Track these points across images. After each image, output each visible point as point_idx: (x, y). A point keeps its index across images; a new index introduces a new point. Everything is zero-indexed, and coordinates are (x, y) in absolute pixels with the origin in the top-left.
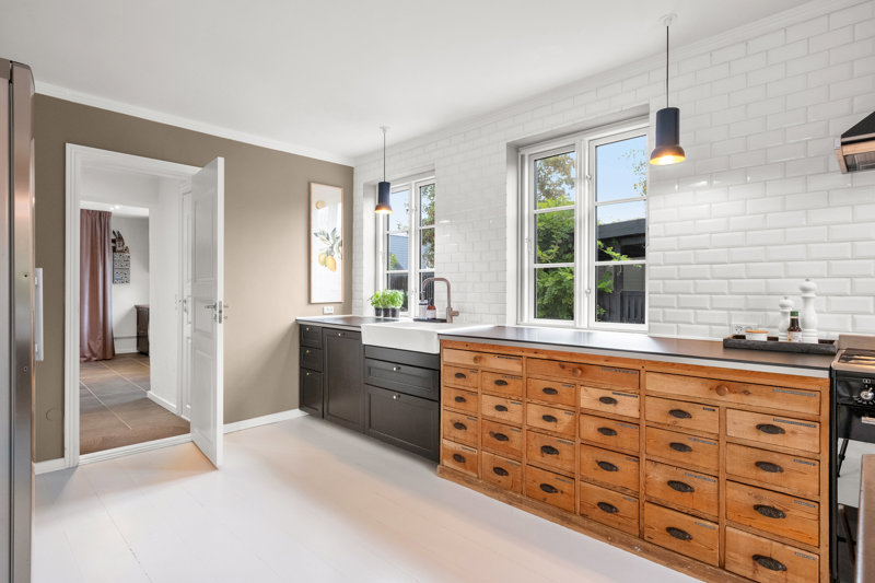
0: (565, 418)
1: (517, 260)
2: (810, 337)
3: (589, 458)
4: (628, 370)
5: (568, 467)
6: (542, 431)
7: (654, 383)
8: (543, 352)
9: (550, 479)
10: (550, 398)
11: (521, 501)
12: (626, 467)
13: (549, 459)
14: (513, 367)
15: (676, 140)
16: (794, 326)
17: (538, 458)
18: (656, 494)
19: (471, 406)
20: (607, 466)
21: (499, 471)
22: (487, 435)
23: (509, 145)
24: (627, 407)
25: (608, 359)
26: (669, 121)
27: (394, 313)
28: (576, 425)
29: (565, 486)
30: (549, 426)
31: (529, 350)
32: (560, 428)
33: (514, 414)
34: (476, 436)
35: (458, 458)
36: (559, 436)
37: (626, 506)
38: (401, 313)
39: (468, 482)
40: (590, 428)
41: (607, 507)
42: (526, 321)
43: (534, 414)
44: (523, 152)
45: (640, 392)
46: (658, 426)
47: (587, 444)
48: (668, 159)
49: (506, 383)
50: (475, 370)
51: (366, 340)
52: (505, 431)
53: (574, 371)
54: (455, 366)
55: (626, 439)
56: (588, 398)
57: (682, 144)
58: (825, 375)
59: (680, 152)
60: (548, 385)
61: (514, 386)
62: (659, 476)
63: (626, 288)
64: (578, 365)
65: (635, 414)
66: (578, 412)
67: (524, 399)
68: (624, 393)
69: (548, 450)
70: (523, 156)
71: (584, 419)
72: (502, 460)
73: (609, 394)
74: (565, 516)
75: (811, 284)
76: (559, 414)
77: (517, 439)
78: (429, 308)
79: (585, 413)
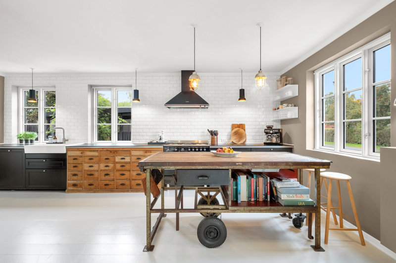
0: (111, 165)
1: (91, 123)
2: (163, 141)
3: (118, 174)
4: (127, 151)
5: (112, 178)
6: (104, 170)
7: (134, 153)
8: (105, 148)
9: (107, 182)
10: (107, 161)
11: (98, 191)
12: (127, 173)
13: (107, 177)
14: (96, 154)
15: (138, 97)
16: (160, 139)
17: (104, 178)
18: (134, 178)
19: (80, 168)
20: (123, 175)
21: (91, 185)
22: (86, 176)
23: (89, 85)
24: (127, 159)
25: (123, 148)
26: (136, 92)
27: (32, 141)
28: (115, 166)
29: (112, 183)
30: (107, 168)
31: (100, 149)
32: (110, 168)
33: (96, 167)
34: (82, 177)
35: (75, 185)
36: (110, 170)
37: (127, 183)
38: (35, 142)
39: (79, 191)
40: (118, 166)
41: (123, 184)
42: (94, 141)
43: (102, 166)
44: (93, 88)
45: (130, 155)
46: (134, 162)
47: (118, 170)
48: (136, 101)
49: (93, 159)
50: (81, 157)
51: (26, 152)
52: (92, 173)
53: (114, 152)
54: (73, 156)
55: (127, 167)
56: (118, 159)
57: (139, 98)
58: (162, 147)
59: (139, 100)
60: (106, 157)
61: (95, 160)
62: (134, 173)
63: (124, 131)
64: (114, 151)
65: (129, 161)
66: (115, 163)
67: (99, 163)
68: (127, 156)
69: (107, 175)
70: (93, 89)
71: (117, 164)
72: (91, 182)
73: (123, 157)
74: (112, 191)
75: (163, 131)
76: (109, 165)
77: (96, 174)
78: (54, 139)
79: (117, 163)
